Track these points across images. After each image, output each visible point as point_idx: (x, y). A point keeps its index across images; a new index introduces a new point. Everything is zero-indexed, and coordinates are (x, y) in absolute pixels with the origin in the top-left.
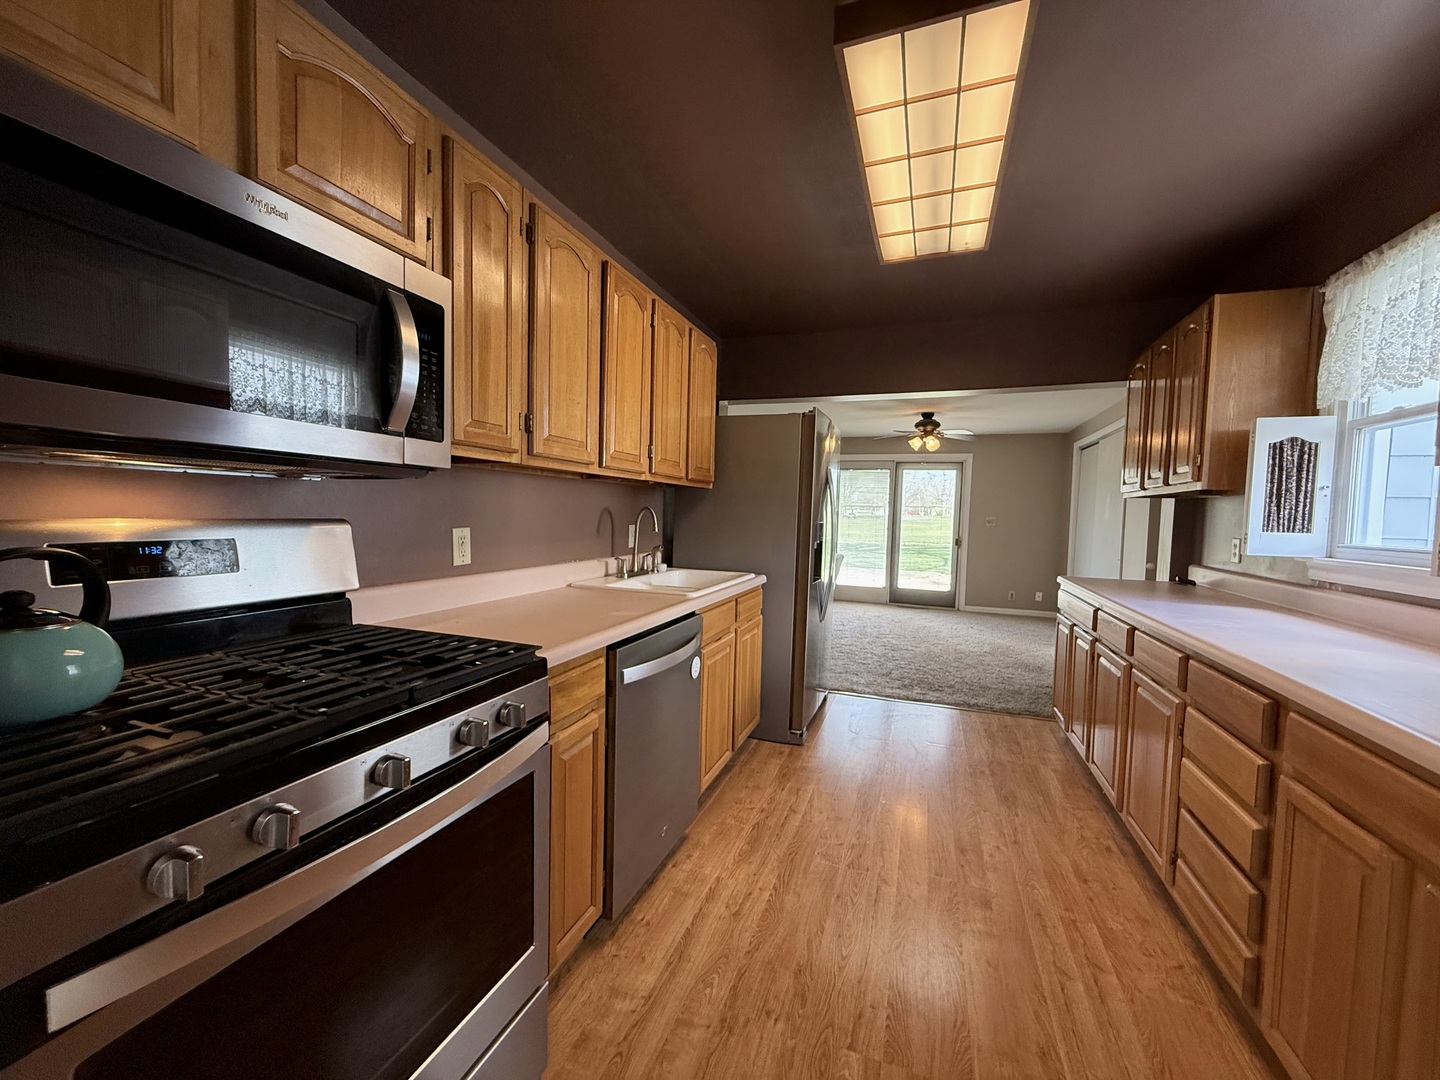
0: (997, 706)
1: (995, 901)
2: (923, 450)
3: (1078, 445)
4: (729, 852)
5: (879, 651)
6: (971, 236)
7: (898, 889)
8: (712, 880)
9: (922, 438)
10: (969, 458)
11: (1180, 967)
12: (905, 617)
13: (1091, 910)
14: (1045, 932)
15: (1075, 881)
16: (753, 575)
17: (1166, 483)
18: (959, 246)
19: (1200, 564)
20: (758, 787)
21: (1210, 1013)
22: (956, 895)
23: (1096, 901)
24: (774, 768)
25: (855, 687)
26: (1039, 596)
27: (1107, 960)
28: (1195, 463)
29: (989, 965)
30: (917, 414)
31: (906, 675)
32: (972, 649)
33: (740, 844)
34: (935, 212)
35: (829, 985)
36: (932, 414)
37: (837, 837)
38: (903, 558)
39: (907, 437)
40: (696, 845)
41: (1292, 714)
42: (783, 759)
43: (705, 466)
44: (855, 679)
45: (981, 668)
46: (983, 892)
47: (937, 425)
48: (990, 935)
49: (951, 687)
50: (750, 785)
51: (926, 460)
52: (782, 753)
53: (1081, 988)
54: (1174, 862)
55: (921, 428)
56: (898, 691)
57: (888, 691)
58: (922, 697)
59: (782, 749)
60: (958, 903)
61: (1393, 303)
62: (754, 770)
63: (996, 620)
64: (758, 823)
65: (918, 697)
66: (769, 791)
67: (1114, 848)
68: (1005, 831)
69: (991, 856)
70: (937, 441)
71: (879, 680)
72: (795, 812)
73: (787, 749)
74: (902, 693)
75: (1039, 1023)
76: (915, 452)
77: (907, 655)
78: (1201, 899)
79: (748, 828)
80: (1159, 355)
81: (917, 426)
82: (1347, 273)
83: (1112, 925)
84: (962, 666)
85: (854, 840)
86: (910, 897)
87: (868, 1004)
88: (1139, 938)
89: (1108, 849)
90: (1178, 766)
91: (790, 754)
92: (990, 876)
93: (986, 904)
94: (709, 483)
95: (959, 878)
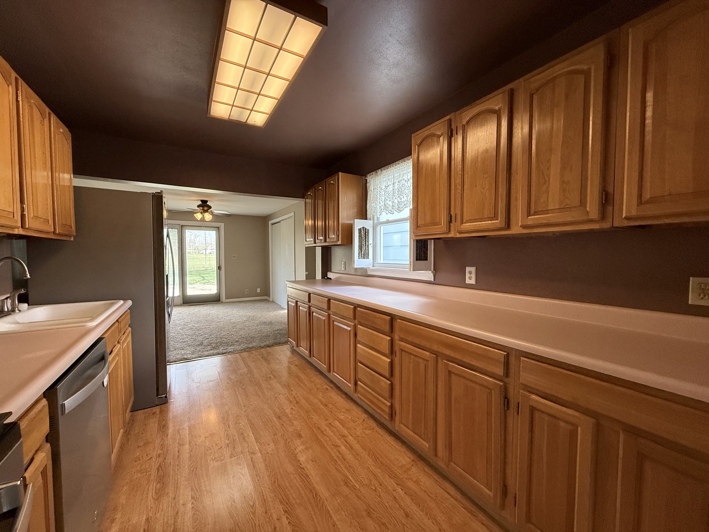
0: (262, 345)
1: (301, 432)
2: (203, 220)
3: (270, 222)
4: (147, 497)
5: (190, 332)
6: (258, 119)
7: (261, 453)
8: (143, 523)
9: (202, 213)
10: (222, 225)
11: (364, 420)
12: (195, 310)
13: (333, 416)
14: (323, 433)
15: (323, 407)
16: (122, 302)
17: (325, 241)
18: (251, 121)
19: (331, 271)
20: (147, 443)
21: (377, 431)
22: (286, 440)
23: (333, 411)
24: (153, 424)
25: (185, 357)
26: (258, 290)
27: (345, 432)
28: (337, 234)
29: (313, 461)
30: (198, 200)
31: (211, 341)
32: (239, 321)
33: (153, 487)
34: (246, 101)
35: (252, 527)
36: (207, 201)
37: (216, 445)
38: (188, 279)
39: (193, 213)
40: (115, 509)
41: (398, 320)
42: (158, 417)
43: (68, 223)
44: (183, 352)
45: (246, 329)
46: (295, 432)
47: (210, 207)
48: (307, 448)
49: (237, 341)
50: (141, 444)
51: (202, 225)
52: (155, 413)
53: (344, 448)
54: (356, 384)
55: (201, 208)
56: (211, 351)
57: (206, 353)
58: (225, 351)
59: (154, 411)
60: (289, 442)
61: (386, 187)
62: (138, 433)
63: (242, 305)
64: (160, 466)
65: (224, 351)
66: (158, 442)
67: (329, 388)
68: (291, 400)
69: (291, 414)
70: (211, 216)
71: (198, 349)
72: (183, 445)
73: (157, 409)
74: (215, 352)
75: (339, 472)
76: (198, 221)
77: (207, 331)
78: (369, 392)
79: (154, 472)
80: (318, 191)
81: (199, 206)
82: (373, 174)
83: (342, 417)
84: (237, 330)
85: (227, 442)
86: (268, 453)
87: (275, 520)
88: (350, 417)
89: (327, 389)
90: (355, 347)
91: (161, 412)
92: (295, 423)
93: (300, 436)
94: (70, 236)
95: (284, 431)
